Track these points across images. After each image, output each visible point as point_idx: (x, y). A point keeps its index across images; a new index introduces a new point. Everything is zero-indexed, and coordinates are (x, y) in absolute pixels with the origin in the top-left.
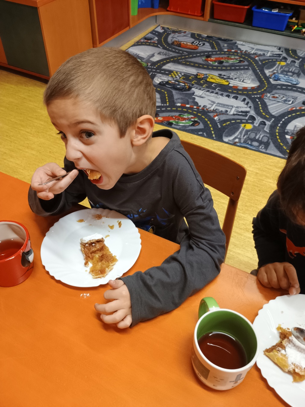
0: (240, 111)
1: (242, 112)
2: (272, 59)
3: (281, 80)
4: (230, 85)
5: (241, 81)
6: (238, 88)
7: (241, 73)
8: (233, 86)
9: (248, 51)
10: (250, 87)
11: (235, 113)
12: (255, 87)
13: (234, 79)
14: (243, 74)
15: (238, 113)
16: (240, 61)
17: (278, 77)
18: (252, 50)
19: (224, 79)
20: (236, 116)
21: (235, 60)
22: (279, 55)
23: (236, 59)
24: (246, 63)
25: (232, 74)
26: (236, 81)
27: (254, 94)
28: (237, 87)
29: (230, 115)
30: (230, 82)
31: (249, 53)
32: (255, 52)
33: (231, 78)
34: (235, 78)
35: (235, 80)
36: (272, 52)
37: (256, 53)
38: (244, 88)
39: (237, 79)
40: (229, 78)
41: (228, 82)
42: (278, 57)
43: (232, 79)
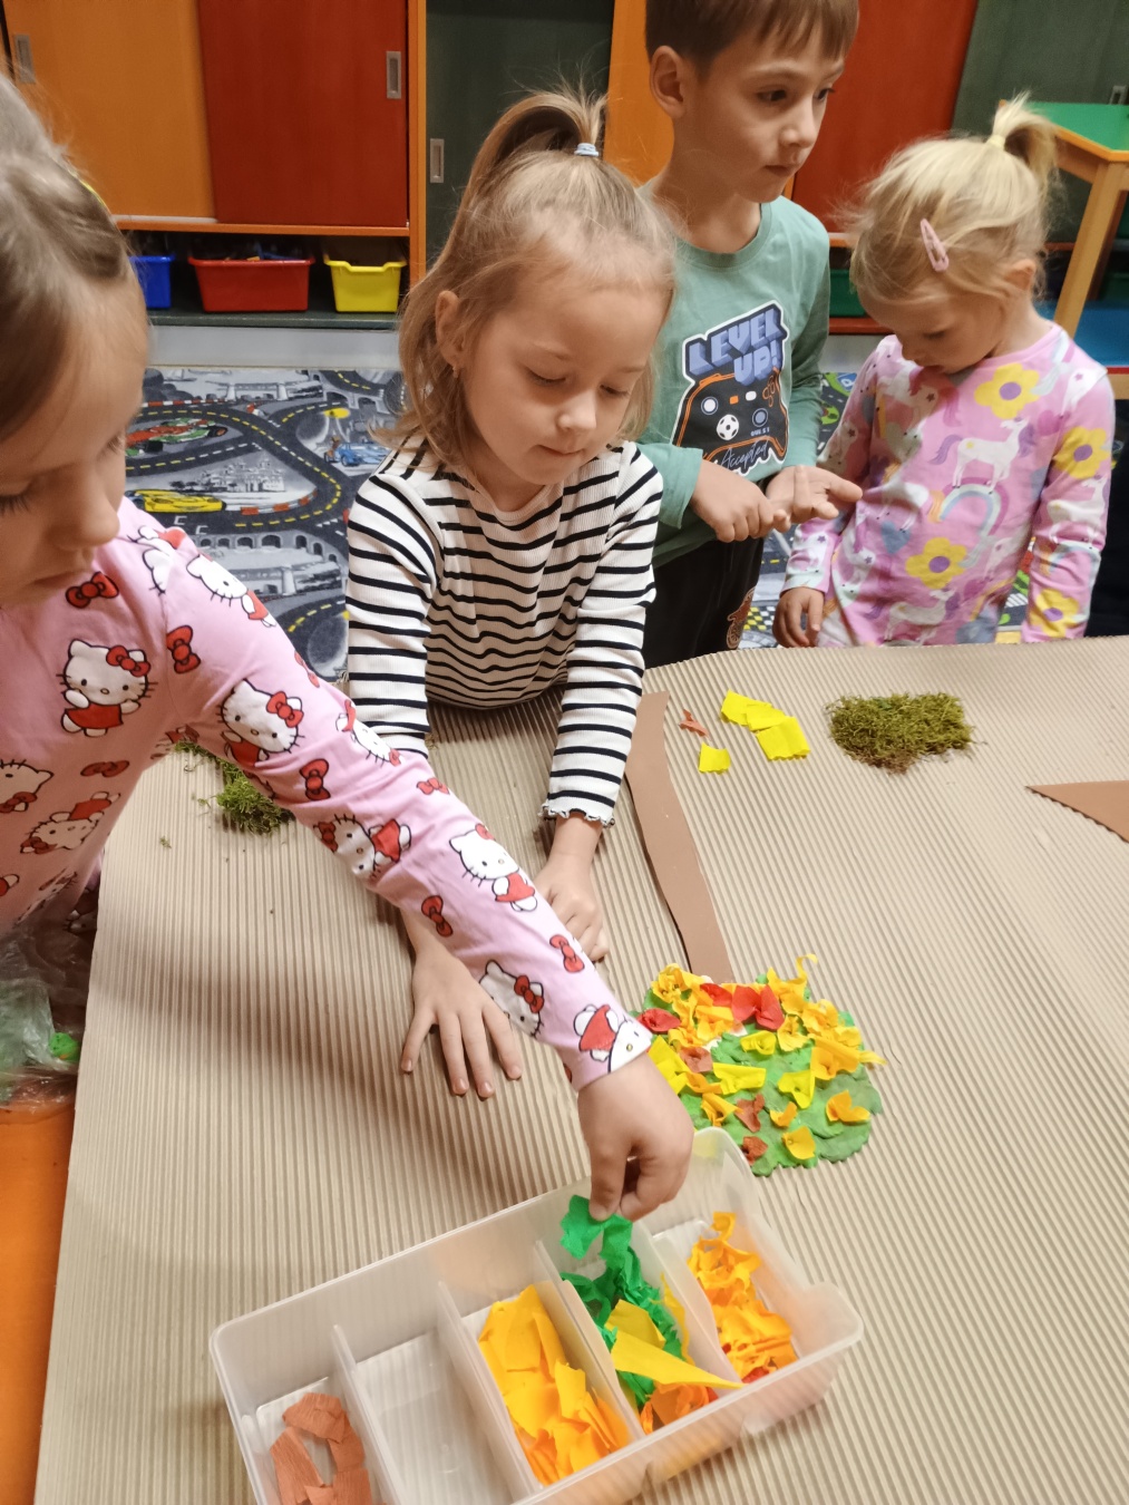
0: (312, 576)
1: (317, 577)
2: (304, 407)
3: (365, 460)
4: (229, 508)
5: (256, 488)
6: (260, 511)
7: (241, 466)
8: (242, 510)
9: (214, 395)
10: (293, 502)
11: (302, 586)
12: (307, 497)
13: (229, 488)
14: (247, 466)
15: (310, 584)
16: (213, 432)
17: (353, 454)
18: (227, 390)
19: (200, 494)
20: (309, 594)
21: (193, 431)
22: (316, 391)
23: (196, 426)
24: (233, 433)
25: (215, 474)
26: (240, 492)
27: (320, 518)
28: (255, 509)
29: (290, 596)
30: (226, 501)
31: (222, 400)
32: (239, 397)
33: (216, 486)
34: (233, 485)
35: (234, 492)
36: (289, 387)
37: (242, 397)
38: (275, 507)
39: (241, 487)
40: (210, 488)
41: (215, 500)
42: (315, 396)
43: (224, 490)
